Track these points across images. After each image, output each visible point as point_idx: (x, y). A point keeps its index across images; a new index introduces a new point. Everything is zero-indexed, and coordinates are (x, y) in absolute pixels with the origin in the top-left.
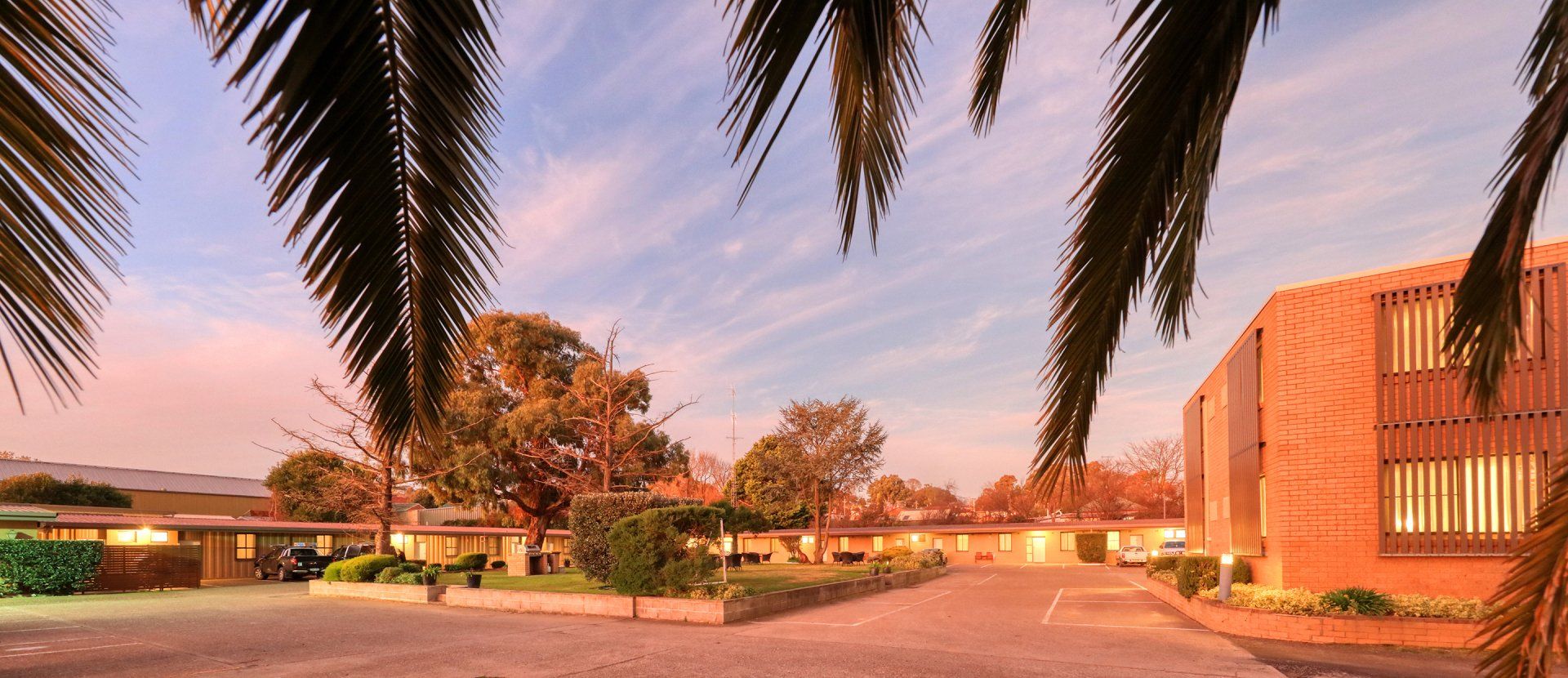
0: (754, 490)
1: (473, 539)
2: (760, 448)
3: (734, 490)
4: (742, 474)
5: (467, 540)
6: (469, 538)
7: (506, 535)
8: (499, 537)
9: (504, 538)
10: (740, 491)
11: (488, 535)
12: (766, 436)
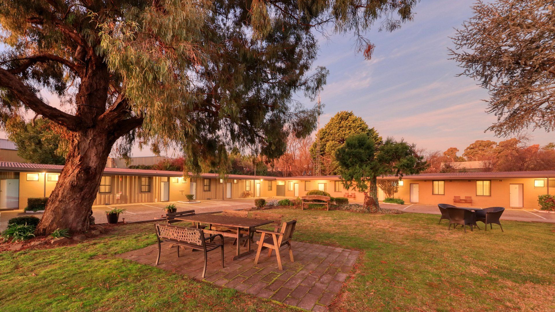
0: (334, 148)
1: (126, 178)
2: (336, 120)
3: (318, 148)
4: (323, 138)
5: (120, 179)
6: (122, 178)
7: (156, 175)
8: (150, 177)
9: (154, 177)
10: (322, 150)
11: (140, 176)
12: (340, 112)
